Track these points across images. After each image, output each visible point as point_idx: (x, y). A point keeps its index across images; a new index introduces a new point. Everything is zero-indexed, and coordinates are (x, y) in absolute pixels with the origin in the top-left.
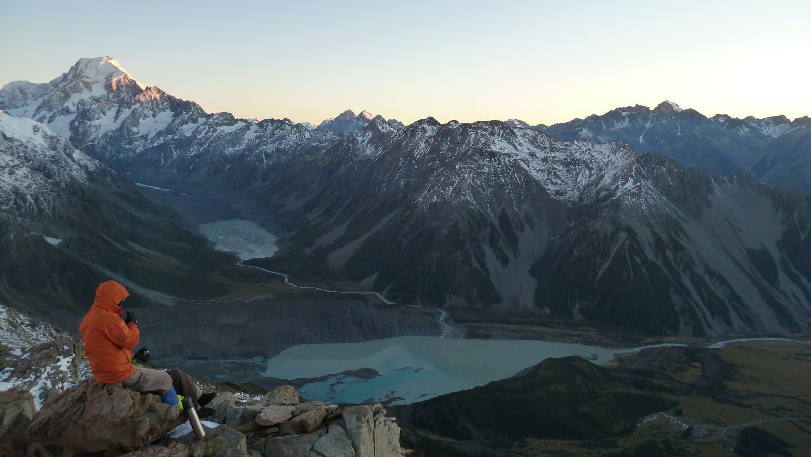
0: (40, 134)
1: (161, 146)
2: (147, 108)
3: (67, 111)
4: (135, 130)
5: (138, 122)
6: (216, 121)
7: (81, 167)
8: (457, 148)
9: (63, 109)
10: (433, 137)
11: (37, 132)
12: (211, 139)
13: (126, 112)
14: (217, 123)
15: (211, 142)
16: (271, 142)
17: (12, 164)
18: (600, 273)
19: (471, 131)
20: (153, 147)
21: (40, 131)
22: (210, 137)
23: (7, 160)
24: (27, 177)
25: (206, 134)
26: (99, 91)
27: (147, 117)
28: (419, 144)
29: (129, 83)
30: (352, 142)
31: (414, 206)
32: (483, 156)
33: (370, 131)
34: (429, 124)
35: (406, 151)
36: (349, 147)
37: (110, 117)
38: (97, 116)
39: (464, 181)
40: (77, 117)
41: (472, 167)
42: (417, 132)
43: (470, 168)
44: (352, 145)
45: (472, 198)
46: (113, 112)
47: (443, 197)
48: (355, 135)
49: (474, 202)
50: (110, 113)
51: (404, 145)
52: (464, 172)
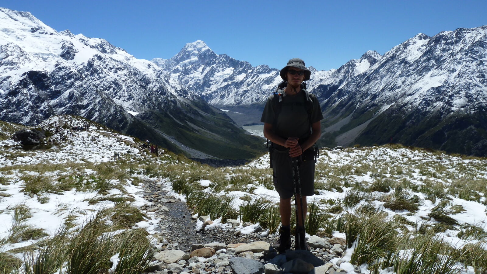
0: (151, 69)
1: (226, 87)
2: (219, 66)
3: (176, 71)
4: (212, 79)
5: (214, 74)
6: (258, 70)
7: (172, 87)
8: (452, 47)
9: (175, 69)
10: (425, 45)
11: (150, 67)
12: (255, 81)
13: (208, 69)
14: (259, 71)
15: (255, 83)
17: (116, 67)
19: (465, 33)
20: (221, 87)
21: (152, 67)
22: (254, 80)
23: (114, 65)
24: (126, 75)
25: (252, 78)
26: (194, 59)
27: (219, 71)
28: (412, 52)
29: (210, 53)
30: (351, 66)
31: (415, 92)
32: (483, 47)
33: (365, 59)
34: (419, 38)
35: (400, 59)
36: (349, 70)
37: (199, 72)
38: (192, 72)
39: (467, 68)
40: (181, 73)
41: (473, 56)
42: (410, 45)
43: (472, 57)
44: (352, 68)
45: (478, 81)
46: (200, 69)
47: (446, 82)
48: (353, 61)
49: (481, 85)
50: (198, 70)
51: (398, 56)
52: (465, 61)
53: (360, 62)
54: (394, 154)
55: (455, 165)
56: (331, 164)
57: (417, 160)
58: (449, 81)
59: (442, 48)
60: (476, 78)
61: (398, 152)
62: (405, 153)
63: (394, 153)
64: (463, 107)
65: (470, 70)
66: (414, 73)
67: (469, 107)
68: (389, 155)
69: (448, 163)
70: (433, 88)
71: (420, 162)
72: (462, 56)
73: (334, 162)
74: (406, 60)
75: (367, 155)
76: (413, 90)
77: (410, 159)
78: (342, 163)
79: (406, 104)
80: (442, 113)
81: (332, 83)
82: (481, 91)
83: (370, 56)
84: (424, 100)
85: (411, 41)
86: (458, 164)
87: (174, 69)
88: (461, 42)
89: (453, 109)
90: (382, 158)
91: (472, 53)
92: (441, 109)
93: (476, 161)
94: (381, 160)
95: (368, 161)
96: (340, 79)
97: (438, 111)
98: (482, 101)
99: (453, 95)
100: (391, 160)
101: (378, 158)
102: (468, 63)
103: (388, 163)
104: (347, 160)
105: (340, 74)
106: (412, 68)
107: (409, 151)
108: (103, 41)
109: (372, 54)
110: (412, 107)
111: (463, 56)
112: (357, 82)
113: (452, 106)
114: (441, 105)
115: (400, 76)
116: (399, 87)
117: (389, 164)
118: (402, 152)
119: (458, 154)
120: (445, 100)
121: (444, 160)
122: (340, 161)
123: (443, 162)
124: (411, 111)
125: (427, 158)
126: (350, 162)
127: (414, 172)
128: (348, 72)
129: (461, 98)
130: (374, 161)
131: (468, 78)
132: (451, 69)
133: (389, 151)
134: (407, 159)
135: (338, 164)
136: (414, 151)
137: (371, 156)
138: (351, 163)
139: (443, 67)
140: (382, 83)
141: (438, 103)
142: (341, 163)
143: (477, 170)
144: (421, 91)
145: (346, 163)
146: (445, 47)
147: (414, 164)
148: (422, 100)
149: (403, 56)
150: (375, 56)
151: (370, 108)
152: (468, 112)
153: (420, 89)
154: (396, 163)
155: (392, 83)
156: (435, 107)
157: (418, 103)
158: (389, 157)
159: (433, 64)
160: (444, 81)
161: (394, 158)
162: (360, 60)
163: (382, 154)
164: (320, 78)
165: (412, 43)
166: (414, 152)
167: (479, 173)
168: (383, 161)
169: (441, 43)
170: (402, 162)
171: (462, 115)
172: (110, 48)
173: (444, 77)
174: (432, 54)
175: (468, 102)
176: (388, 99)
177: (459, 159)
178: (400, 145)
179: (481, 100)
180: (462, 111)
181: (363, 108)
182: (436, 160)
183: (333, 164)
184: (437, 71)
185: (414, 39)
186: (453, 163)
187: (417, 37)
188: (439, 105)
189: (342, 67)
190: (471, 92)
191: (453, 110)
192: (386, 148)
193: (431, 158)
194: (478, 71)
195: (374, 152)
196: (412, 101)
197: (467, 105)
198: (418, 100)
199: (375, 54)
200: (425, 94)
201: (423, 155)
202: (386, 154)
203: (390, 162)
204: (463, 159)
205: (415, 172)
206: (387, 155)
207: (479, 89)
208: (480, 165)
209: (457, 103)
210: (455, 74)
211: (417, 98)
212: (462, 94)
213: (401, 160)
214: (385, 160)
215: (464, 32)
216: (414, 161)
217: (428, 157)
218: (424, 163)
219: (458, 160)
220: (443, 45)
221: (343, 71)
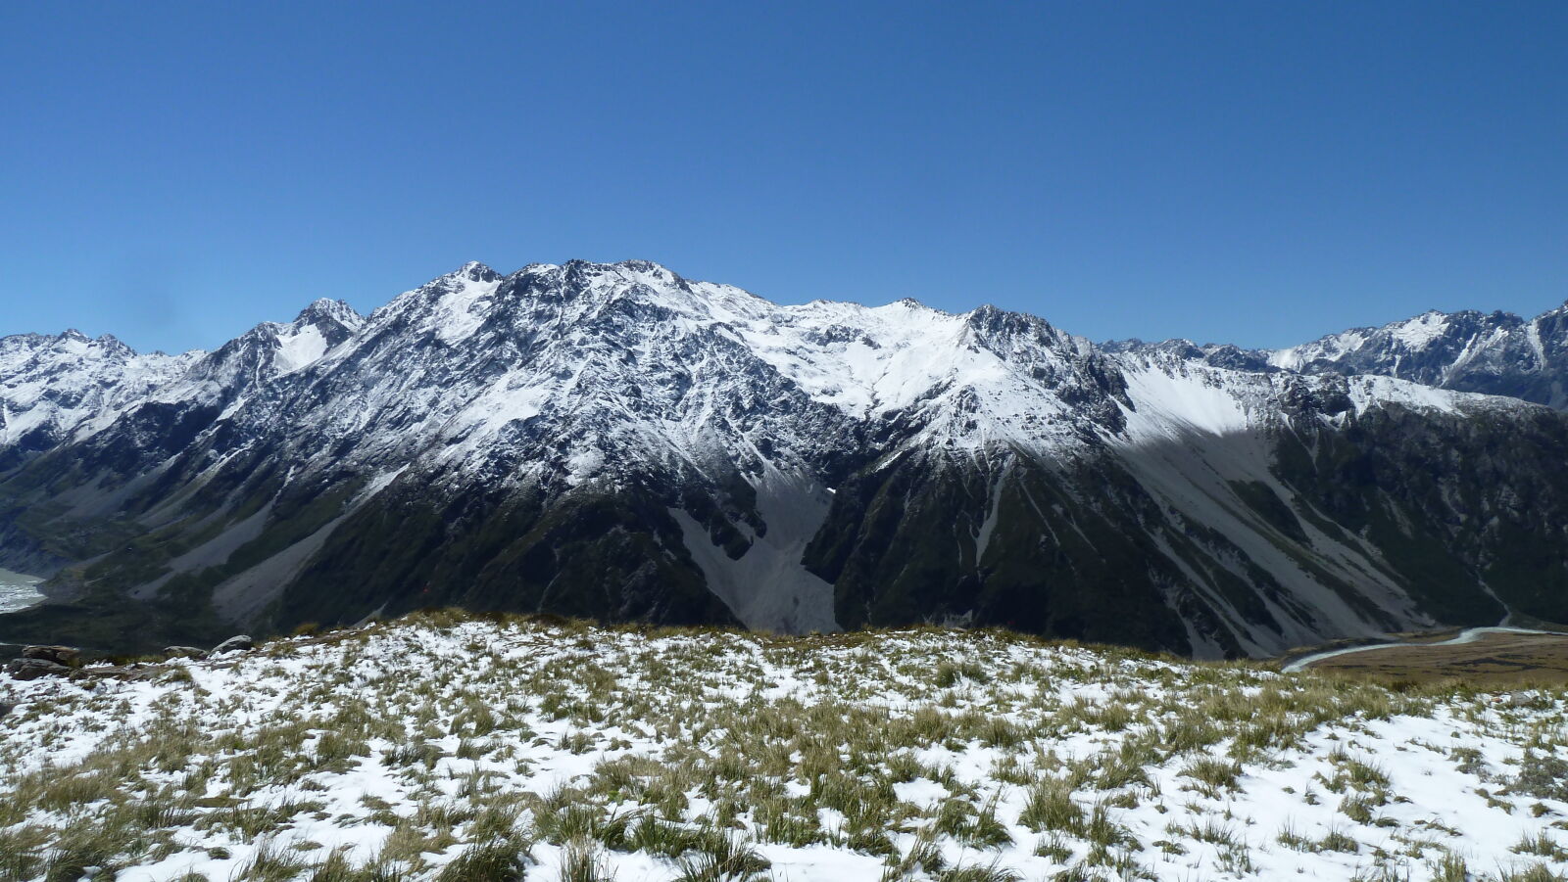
8: (559, 310)
10: (489, 298)
16: (31, 379)
18: (982, 544)
19: (589, 274)
28: (455, 315)
30: (264, 344)
31: (468, 434)
32: (632, 316)
33: (310, 323)
34: (473, 276)
35: (420, 331)
36: (254, 355)
39: (597, 368)
41: (612, 337)
42: (445, 292)
43: (608, 341)
44: (265, 352)
45: (625, 405)
47: (549, 406)
48: (269, 330)
49: (632, 415)
51: (414, 322)
52: (593, 350)
53: (294, 334)
54: (444, 647)
55: (632, 662)
56: (209, 717)
57: (520, 660)
58: (556, 404)
59: (533, 309)
60: (619, 396)
61: (455, 636)
62: (479, 637)
63: (443, 641)
64: (594, 475)
65: (606, 375)
66: (463, 375)
67: (608, 475)
68: (425, 651)
69: (611, 657)
70: (516, 422)
71: (531, 666)
72: (583, 334)
73: (224, 709)
74: (439, 336)
75: (349, 660)
76: (462, 427)
77: (497, 661)
78: (256, 706)
79: (442, 470)
80: (542, 494)
81: (195, 399)
82: (633, 432)
83: (325, 315)
84: (492, 455)
85: (451, 282)
86: (643, 658)
88: (580, 297)
89: (571, 480)
90: (403, 668)
91: (607, 331)
92: (539, 481)
93: (685, 642)
94: (403, 673)
95: (354, 685)
96: (225, 384)
97: (533, 487)
98: (639, 459)
99: (567, 442)
100: (436, 669)
101: (391, 669)
102: (600, 355)
103: (430, 682)
104: (274, 694)
105: (223, 368)
106: (454, 360)
107: (490, 629)
109: (333, 311)
110: (462, 477)
111: (587, 337)
112: (285, 398)
113: (567, 473)
114: (541, 470)
115: (423, 383)
116: (421, 418)
117: (433, 686)
118: (470, 637)
119: (634, 624)
120: (549, 457)
121: (599, 648)
122: (246, 702)
123: (598, 656)
124: (458, 490)
125: (549, 650)
126: (286, 701)
127: (526, 710)
128: (251, 362)
129: (588, 450)
130: (380, 680)
131: (601, 395)
132: (560, 370)
133: (424, 635)
134: (490, 659)
135: (240, 716)
136: (506, 629)
137: (365, 662)
138: (291, 704)
139: (539, 364)
140: (369, 404)
141: (530, 464)
142: (251, 708)
143: (694, 671)
144: (484, 431)
145: (271, 705)
146: (542, 307)
147: (515, 675)
148: (488, 456)
149: (428, 323)
150: (342, 318)
151: (331, 482)
152: (608, 488)
153: (481, 423)
154: (458, 682)
155: (397, 404)
156: (524, 475)
157: (477, 465)
158: (427, 659)
159: (513, 353)
160: (542, 401)
161: (446, 662)
162: (291, 326)
163: (401, 650)
164: (145, 379)
165: (453, 289)
166: (507, 633)
167: (704, 680)
168: (411, 678)
169: (529, 297)
170: (476, 675)
171: (592, 496)
173: (543, 392)
174: (509, 326)
175: (605, 461)
176: (387, 455)
177: (638, 641)
178: (459, 611)
179: (635, 456)
180: (592, 487)
181: (307, 484)
182: (578, 653)
183: (215, 719)
184: (522, 373)
185: (458, 278)
186: (627, 657)
187: (466, 273)
188: (533, 470)
189: (233, 346)
190: (610, 435)
191: (570, 483)
192: (413, 628)
193: (562, 648)
194: (625, 378)
195: (373, 648)
196: (459, 460)
197: (603, 469)
198: (476, 456)
199: (344, 312)
200: (495, 439)
201: (536, 639)
202: (418, 649)
203: (437, 680)
204: (650, 639)
205: (531, 711)
206: (422, 654)
207: (630, 426)
208: (698, 653)
209: (580, 464)
210: (570, 384)
211: (474, 451)
212: (591, 439)
213: (470, 665)
214: (418, 675)
215: (585, 271)
216: (512, 664)
217: (551, 645)
218: (546, 669)
219: (637, 644)
220: (536, 301)
221: (233, 358)
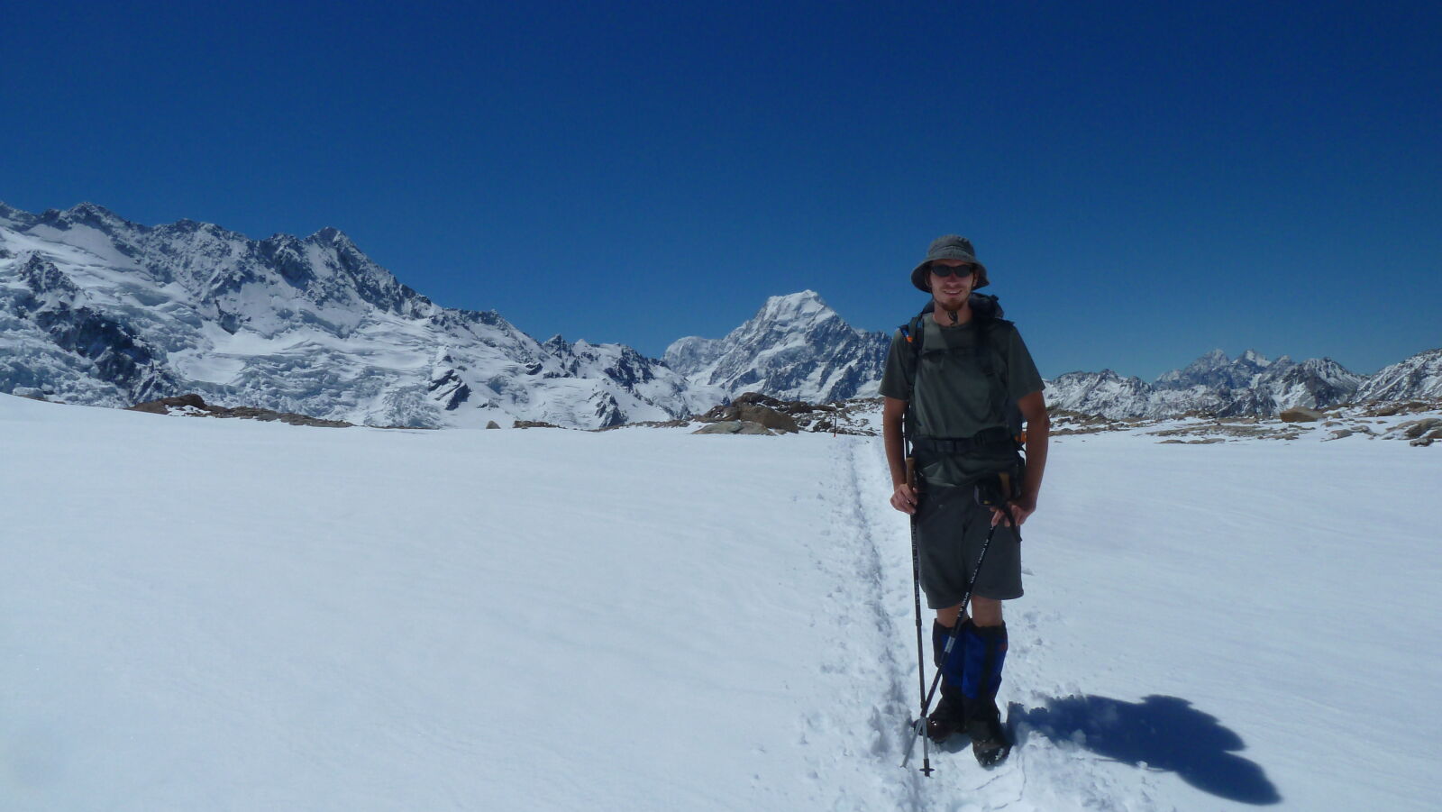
2: (867, 366)
3: (750, 378)
5: (854, 388)
26: (797, 342)
27: (866, 380)
29: (838, 329)
37: (813, 383)
38: (793, 383)
40: (766, 384)
46: (816, 374)
50: (812, 376)
87: (743, 373)
108: (625, 351)
172: (641, 368)
